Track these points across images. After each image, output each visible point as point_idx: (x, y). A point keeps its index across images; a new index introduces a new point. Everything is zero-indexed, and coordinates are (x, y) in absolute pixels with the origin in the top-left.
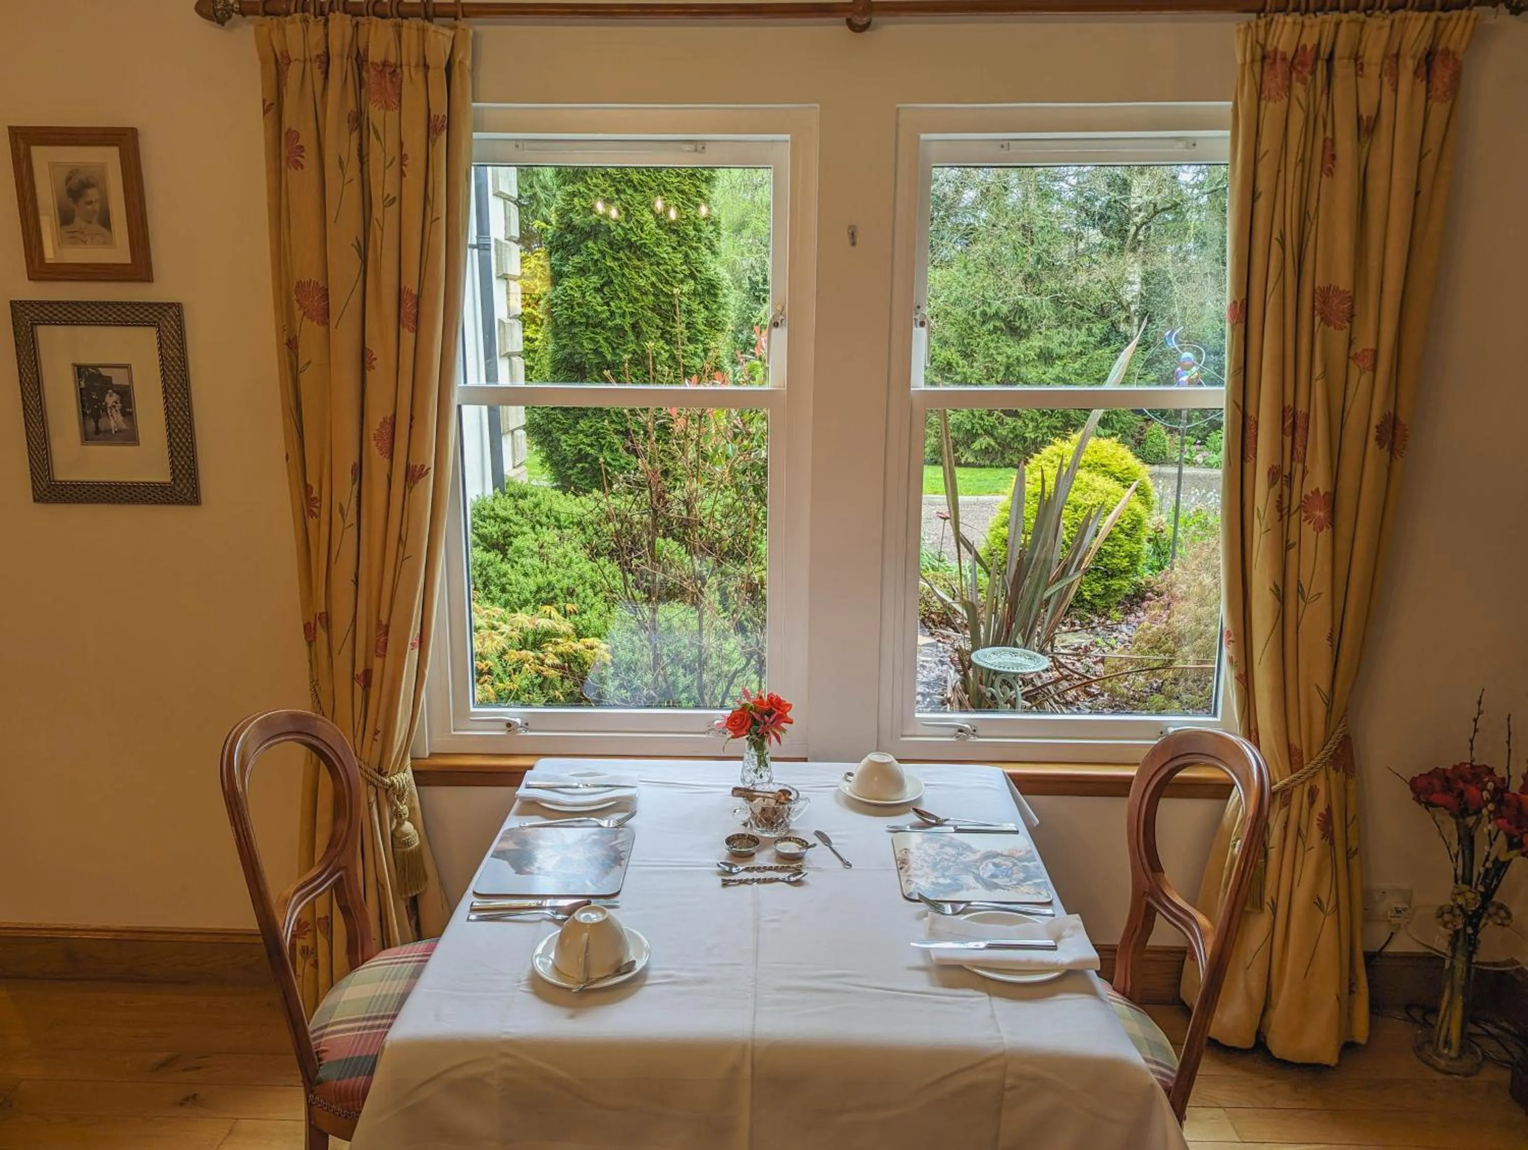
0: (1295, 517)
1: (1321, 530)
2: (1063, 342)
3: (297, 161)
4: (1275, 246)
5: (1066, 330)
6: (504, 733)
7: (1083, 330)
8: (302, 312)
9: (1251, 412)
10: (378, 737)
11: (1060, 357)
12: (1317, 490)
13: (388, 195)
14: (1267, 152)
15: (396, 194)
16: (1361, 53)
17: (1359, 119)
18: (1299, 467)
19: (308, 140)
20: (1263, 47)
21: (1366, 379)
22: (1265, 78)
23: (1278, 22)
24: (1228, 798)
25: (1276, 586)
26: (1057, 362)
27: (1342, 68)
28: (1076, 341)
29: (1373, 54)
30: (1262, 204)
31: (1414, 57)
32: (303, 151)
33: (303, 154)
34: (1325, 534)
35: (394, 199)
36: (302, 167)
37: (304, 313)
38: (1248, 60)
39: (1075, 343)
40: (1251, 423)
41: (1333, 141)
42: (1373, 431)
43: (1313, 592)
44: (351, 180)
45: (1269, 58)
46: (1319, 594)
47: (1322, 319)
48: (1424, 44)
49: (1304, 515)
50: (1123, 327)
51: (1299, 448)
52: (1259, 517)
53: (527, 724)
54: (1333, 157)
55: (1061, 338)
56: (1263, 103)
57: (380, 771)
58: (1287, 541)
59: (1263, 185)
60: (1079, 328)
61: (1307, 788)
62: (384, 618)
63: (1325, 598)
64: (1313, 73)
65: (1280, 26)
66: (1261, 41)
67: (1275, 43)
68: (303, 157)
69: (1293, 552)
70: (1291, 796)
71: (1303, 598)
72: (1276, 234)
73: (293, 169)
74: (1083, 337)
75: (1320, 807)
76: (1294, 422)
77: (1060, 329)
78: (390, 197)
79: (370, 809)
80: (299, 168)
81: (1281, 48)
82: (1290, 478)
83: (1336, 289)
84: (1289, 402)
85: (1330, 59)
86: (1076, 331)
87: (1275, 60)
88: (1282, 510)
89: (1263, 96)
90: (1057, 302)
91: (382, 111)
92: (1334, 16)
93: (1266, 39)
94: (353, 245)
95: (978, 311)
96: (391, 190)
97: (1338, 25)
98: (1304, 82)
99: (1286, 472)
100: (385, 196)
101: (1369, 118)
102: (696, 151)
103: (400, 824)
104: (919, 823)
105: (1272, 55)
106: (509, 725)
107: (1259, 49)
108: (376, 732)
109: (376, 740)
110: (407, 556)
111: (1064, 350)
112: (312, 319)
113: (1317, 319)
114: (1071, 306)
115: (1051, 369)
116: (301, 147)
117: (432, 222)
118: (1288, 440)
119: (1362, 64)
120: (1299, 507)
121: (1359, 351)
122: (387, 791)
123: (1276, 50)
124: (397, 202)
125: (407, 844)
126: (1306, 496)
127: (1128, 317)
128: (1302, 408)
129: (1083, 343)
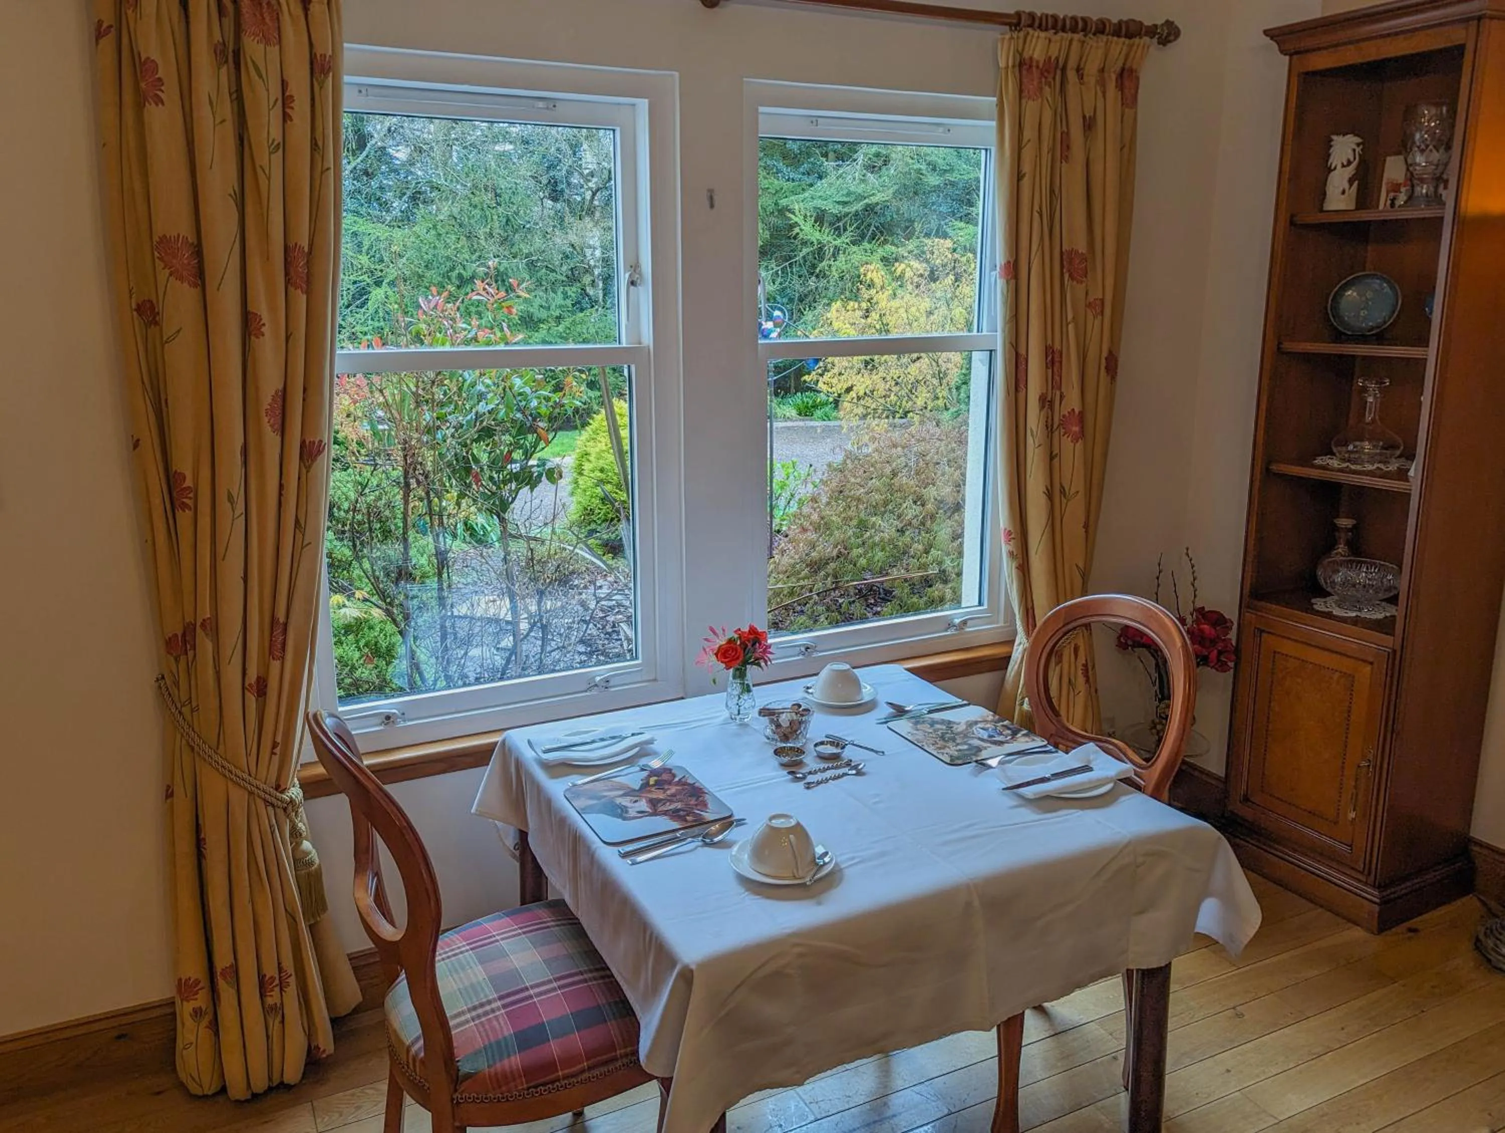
0: (1057, 433)
1: (1077, 441)
2: (541, 306)
3: (157, 95)
4: (1036, 215)
5: (541, 294)
6: (381, 728)
7: (559, 293)
8: (167, 271)
9: (1022, 351)
10: (277, 750)
11: (541, 321)
12: (1073, 410)
13: (274, 140)
14: (1029, 141)
15: (280, 140)
16: (1082, 66)
17: (1084, 117)
18: (1058, 393)
19: (167, 71)
20: (1021, 55)
21: (1097, 322)
22: (1025, 80)
23: (1033, 36)
24: (1007, 668)
25: (1047, 489)
26: (542, 325)
27: (1071, 75)
28: (554, 304)
29: (1091, 68)
30: (1026, 182)
31: (1114, 72)
32: (163, 84)
33: (163, 88)
34: (1079, 445)
35: (279, 144)
36: (163, 104)
37: (171, 275)
38: (1010, 64)
39: (553, 307)
40: (1022, 360)
41: (1068, 134)
42: (1103, 361)
43: (1073, 491)
44: (223, 121)
45: (1025, 64)
46: (1078, 492)
47: (1070, 276)
48: (1120, 64)
49: (1063, 431)
50: (590, 291)
51: (1057, 378)
52: (1032, 435)
53: (403, 714)
54: (1068, 147)
55: (538, 301)
56: (1024, 101)
57: (277, 787)
58: (1051, 453)
59: (1027, 168)
60: (555, 292)
61: (1073, 646)
62: (281, 616)
63: (1081, 495)
64: (1054, 78)
65: (1034, 40)
66: (1020, 49)
67: (1031, 52)
68: (163, 91)
69: (1056, 460)
70: (1062, 655)
71: (1065, 496)
72: (1036, 208)
73: (153, 105)
74: (559, 299)
75: (1082, 660)
76: (1053, 358)
77: (536, 293)
78: (276, 143)
79: (273, 833)
80: (160, 106)
81: (1035, 56)
82: (1051, 403)
83: (1077, 252)
84: (1049, 342)
85: (1064, 69)
86: (552, 295)
87: (1031, 66)
88: (1049, 428)
89: (1023, 95)
90: (531, 266)
91: (262, 46)
92: (1069, 35)
93: (1023, 50)
94: (230, 195)
95: (454, 274)
96: (276, 133)
97: (1071, 41)
98: (1050, 87)
99: (1049, 398)
100: (270, 142)
101: (1090, 117)
102: (547, 108)
103: (299, 844)
104: (892, 713)
105: (1028, 62)
106: (388, 718)
107: (1018, 56)
108: (275, 745)
109: (275, 754)
110: (306, 542)
111: (543, 314)
112: (181, 278)
113: (1066, 276)
114: (544, 270)
115: (536, 334)
116: (160, 79)
117: (322, 173)
118: (1050, 371)
119: (1082, 75)
120: (1059, 426)
121: (1092, 300)
122: (285, 809)
123: (1031, 58)
124: (281, 150)
125: (311, 863)
126: (1064, 416)
127: (593, 281)
128: (1057, 346)
129: (561, 307)
